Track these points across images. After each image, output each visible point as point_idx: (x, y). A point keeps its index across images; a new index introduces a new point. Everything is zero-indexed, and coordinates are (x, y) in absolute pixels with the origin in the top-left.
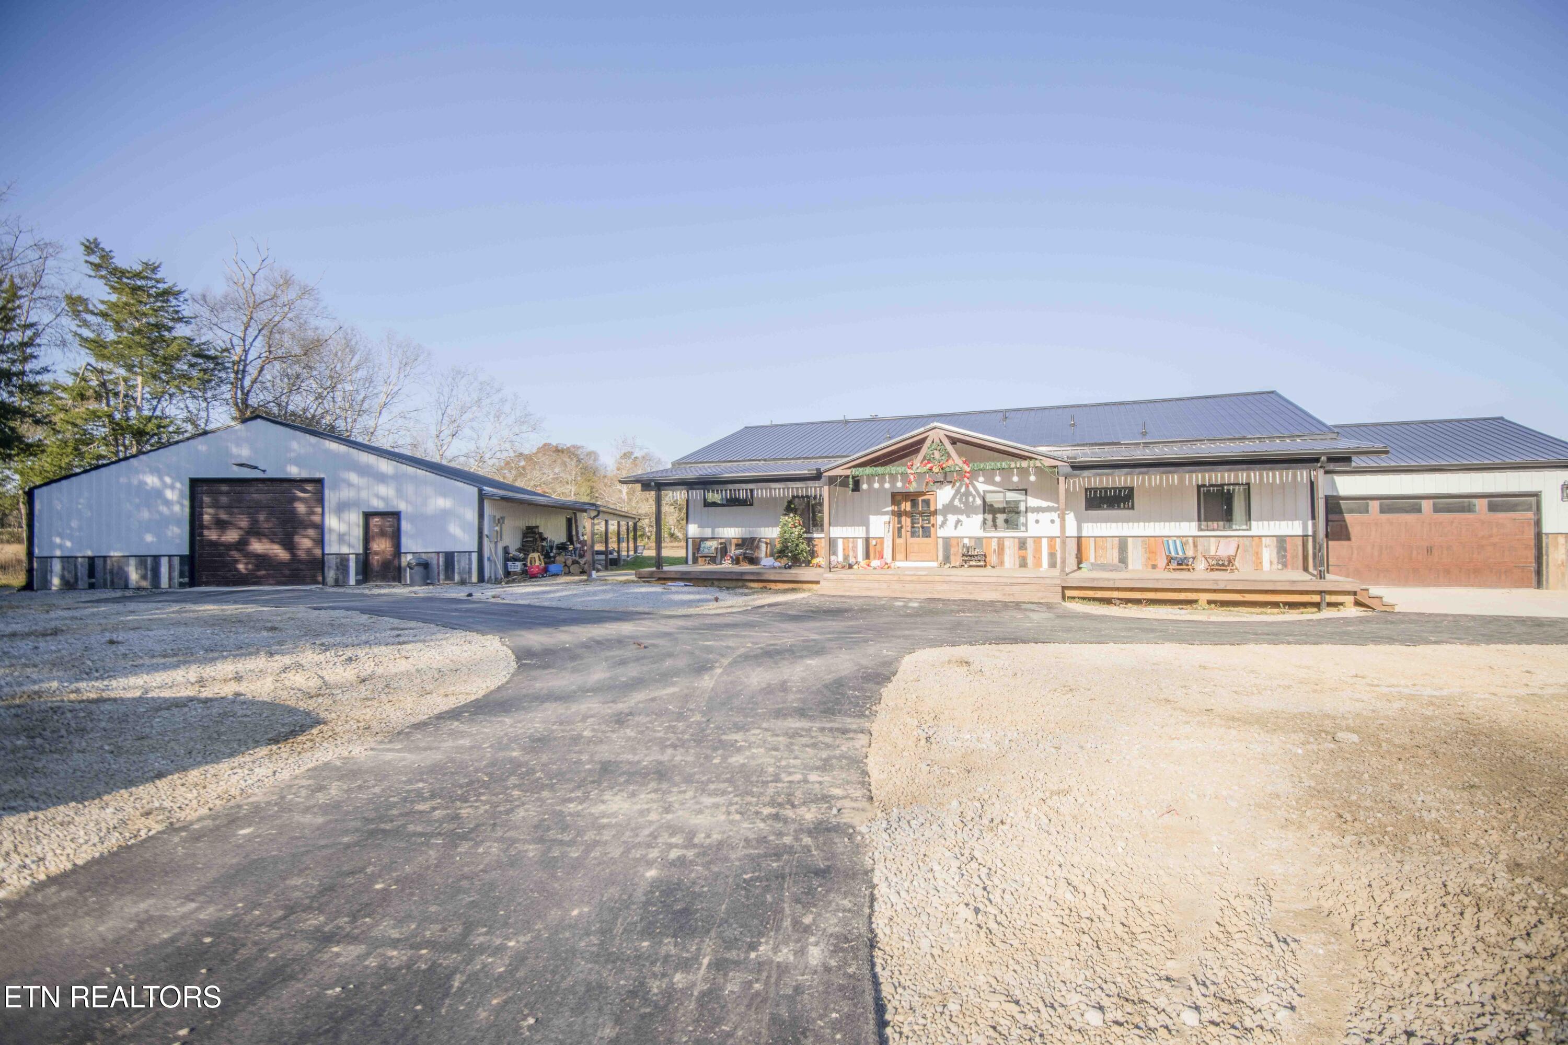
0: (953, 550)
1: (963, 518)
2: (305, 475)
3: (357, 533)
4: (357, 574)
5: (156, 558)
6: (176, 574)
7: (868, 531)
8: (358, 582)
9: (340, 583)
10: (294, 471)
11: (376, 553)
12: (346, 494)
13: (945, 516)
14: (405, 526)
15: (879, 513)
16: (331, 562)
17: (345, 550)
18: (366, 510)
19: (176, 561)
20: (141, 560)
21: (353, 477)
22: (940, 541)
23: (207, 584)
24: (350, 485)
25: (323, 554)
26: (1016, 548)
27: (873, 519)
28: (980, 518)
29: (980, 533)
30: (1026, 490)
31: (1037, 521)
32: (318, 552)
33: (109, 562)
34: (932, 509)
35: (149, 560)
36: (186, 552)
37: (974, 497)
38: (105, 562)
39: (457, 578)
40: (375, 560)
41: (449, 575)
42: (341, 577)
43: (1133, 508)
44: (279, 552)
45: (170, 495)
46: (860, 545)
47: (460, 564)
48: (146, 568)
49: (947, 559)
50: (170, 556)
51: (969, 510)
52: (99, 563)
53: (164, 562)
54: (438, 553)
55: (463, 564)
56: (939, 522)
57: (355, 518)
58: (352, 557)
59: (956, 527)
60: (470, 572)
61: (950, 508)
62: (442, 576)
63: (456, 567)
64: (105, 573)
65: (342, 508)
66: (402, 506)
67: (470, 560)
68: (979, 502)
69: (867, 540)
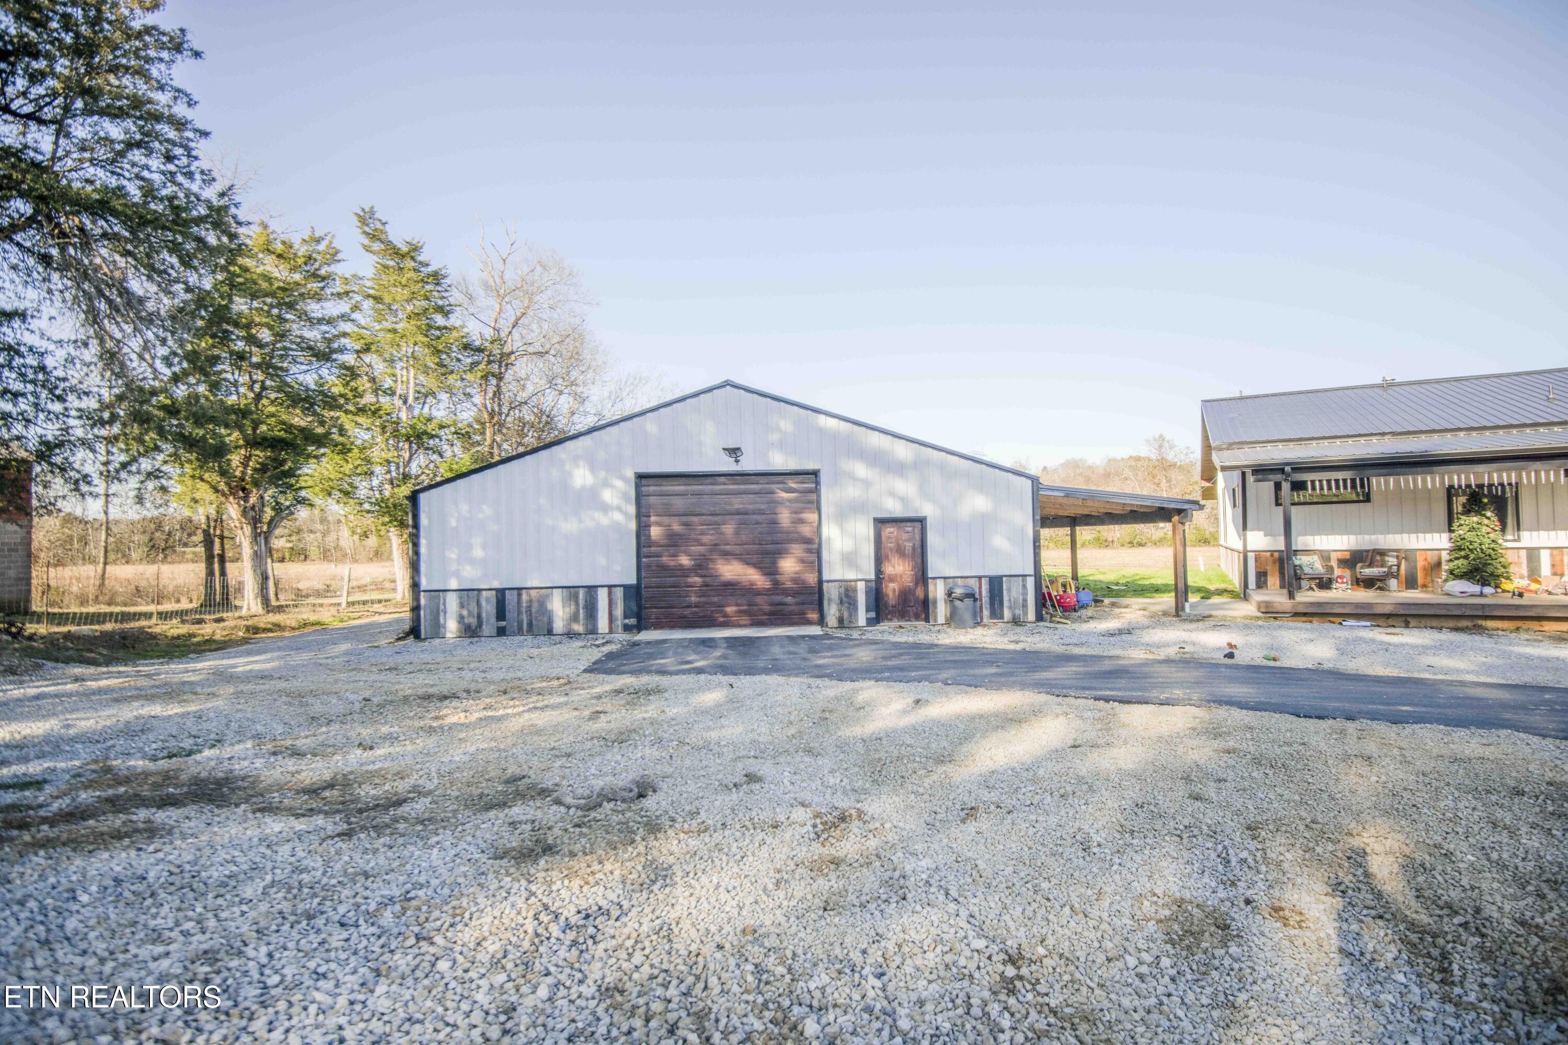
2: (792, 464)
3: (868, 551)
4: (867, 611)
5: (591, 590)
6: (619, 611)
8: (871, 622)
9: (846, 623)
10: (779, 461)
11: (892, 579)
12: (852, 492)
14: (933, 539)
16: (832, 592)
17: (850, 575)
18: (879, 516)
19: (619, 593)
20: (571, 591)
21: (861, 470)
23: (658, 626)
24: (853, 478)
25: (820, 582)
32: (811, 579)
33: (525, 597)
35: (581, 592)
36: (633, 581)
38: (519, 595)
39: (1007, 614)
40: (891, 590)
41: (996, 613)
42: (846, 615)
44: (754, 577)
45: (607, 496)
47: (1011, 593)
48: (577, 604)
50: (610, 587)
52: (511, 597)
53: (602, 594)
54: (980, 578)
55: (1014, 593)
57: (864, 529)
58: (861, 586)
60: (1025, 605)
62: (986, 613)
63: (1006, 598)
64: (519, 613)
65: (845, 513)
66: (927, 510)
67: (1024, 586)
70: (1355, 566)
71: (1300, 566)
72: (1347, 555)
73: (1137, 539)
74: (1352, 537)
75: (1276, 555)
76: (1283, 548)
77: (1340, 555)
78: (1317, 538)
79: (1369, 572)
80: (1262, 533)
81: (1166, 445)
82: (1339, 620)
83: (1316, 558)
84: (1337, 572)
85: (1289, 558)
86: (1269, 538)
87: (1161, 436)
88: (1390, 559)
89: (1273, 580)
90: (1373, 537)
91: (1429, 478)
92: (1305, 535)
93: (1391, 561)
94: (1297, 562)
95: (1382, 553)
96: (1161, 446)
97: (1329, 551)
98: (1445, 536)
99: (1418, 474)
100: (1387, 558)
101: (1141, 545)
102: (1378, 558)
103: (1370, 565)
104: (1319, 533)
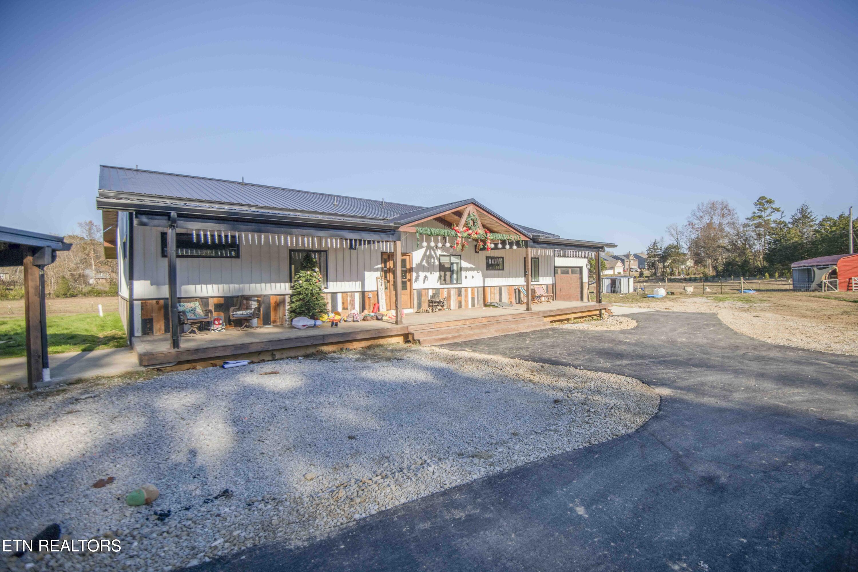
0: (423, 299)
1: (428, 274)
7: (363, 285)
13: (418, 273)
15: (372, 269)
22: (415, 292)
26: (457, 296)
27: (367, 274)
28: (437, 274)
29: (438, 285)
30: (460, 256)
31: (466, 277)
34: (408, 267)
37: (434, 259)
43: (503, 269)
46: (357, 298)
49: (419, 306)
51: (430, 269)
56: (414, 278)
59: (424, 282)
61: (420, 267)
68: (437, 263)
69: (363, 293)
70: (228, 310)
71: (184, 312)
72: (222, 301)
73: (71, 292)
74: (226, 286)
75: (162, 302)
76: (167, 296)
77: (216, 301)
78: (198, 287)
79: (239, 314)
80: (149, 282)
81: (95, 228)
82: (219, 362)
83: (197, 304)
84: (215, 315)
85: (174, 306)
86: (154, 287)
87: (91, 222)
88: (253, 303)
89: (159, 326)
90: (241, 285)
91: (289, 238)
92: (188, 284)
93: (254, 305)
94: (181, 309)
95: (248, 298)
96: (90, 229)
97: (208, 298)
98: (288, 285)
99: (282, 233)
100: (250, 302)
101: (73, 296)
102: (245, 302)
103: (239, 309)
104: (200, 283)
